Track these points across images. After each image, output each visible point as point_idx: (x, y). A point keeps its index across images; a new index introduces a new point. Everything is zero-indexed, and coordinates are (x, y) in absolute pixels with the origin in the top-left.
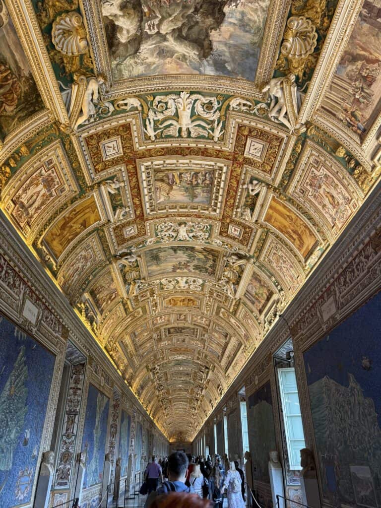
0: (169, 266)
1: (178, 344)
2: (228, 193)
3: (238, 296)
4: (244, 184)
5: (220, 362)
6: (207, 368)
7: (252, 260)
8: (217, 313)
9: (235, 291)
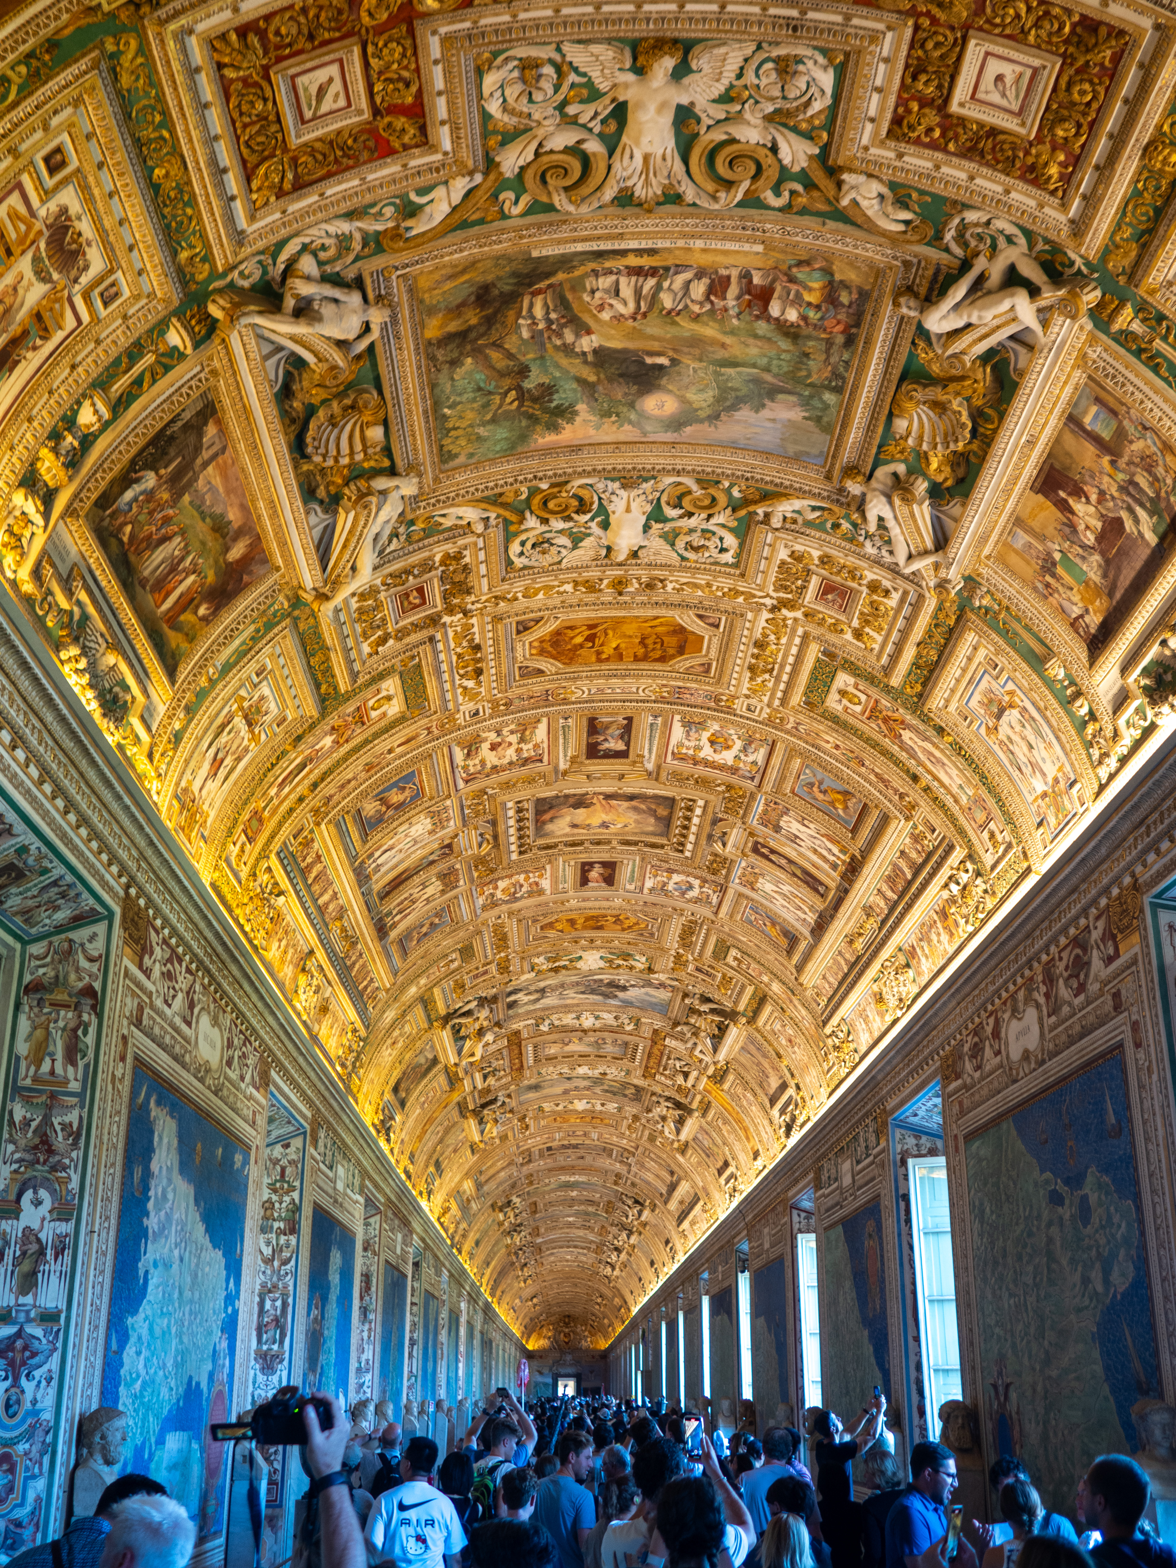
0: (559, 1090)
1: (570, 1161)
2: (649, 1057)
3: (683, 1137)
4: (669, 1058)
5: (666, 1203)
6: (637, 1202)
7: (696, 1114)
8: (652, 1139)
9: (678, 1132)
